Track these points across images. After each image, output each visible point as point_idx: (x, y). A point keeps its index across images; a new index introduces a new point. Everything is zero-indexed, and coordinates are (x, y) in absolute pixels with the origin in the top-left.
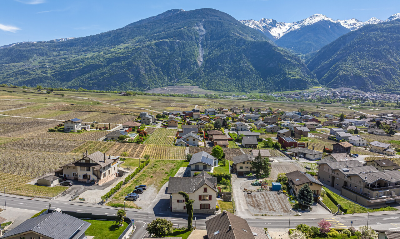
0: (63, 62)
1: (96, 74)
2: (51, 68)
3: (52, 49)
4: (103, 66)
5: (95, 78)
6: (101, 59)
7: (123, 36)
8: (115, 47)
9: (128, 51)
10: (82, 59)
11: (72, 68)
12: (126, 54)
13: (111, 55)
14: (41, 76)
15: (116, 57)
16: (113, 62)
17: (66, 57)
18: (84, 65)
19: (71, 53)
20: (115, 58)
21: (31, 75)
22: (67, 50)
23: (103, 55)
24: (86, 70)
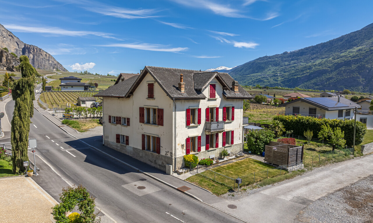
0: (293, 70)
1: (322, 79)
2: (281, 76)
3: (284, 59)
4: (330, 71)
5: (320, 83)
6: (329, 65)
7: (357, 39)
8: (346, 51)
9: (360, 54)
10: (310, 66)
11: (300, 75)
12: (358, 57)
13: (340, 60)
14: (272, 83)
15: (345, 61)
16: (342, 66)
17: (296, 66)
18: (311, 71)
19: (301, 62)
20: (344, 62)
21: (265, 82)
22: (297, 59)
23: (332, 61)
24: (312, 76)
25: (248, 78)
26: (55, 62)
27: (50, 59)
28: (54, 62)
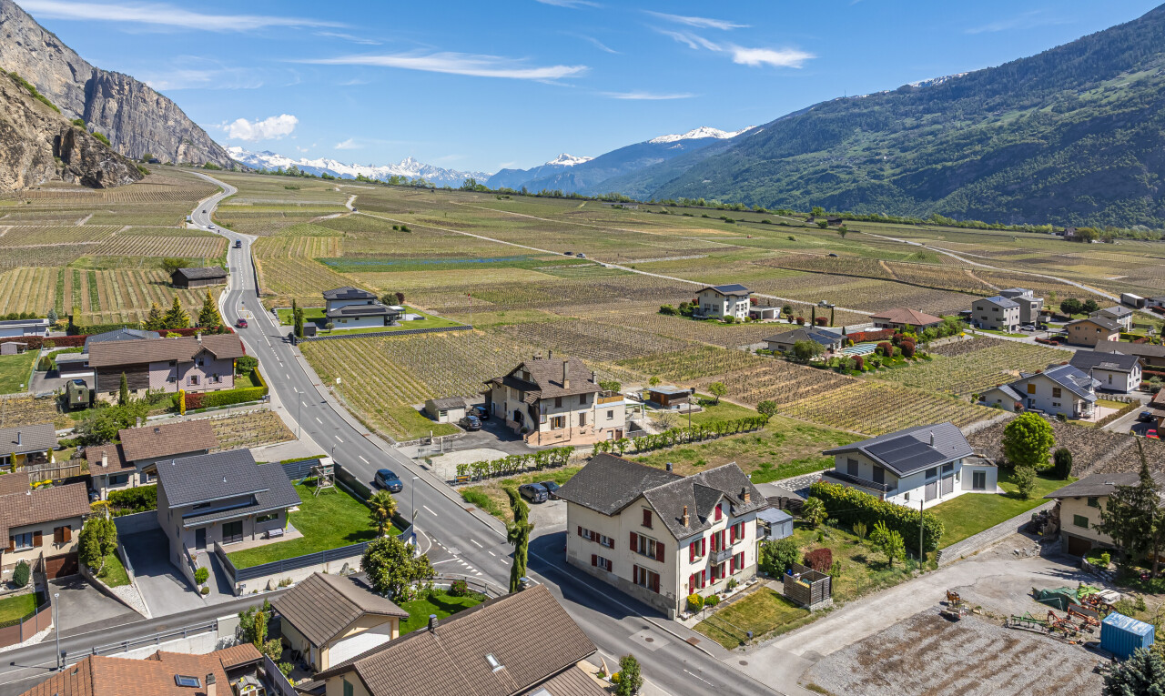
0: (929, 143)
1: (1022, 174)
2: (894, 162)
3: (902, 109)
4: (1047, 149)
5: (1018, 186)
6: (1042, 129)
7: (1130, 48)
8: (1097, 87)
9: (1140, 97)
10: (982, 132)
11: (951, 160)
12: (1135, 104)
13: (1077, 114)
14: (863, 184)
15: (1095, 119)
16: (1083, 134)
17: (939, 130)
18: (987, 149)
19: (954, 117)
20: (1091, 121)
21: (842, 182)
22: (943, 110)
23: (1052, 116)
24: (991, 163)
25: (788, 168)
26: (186, 124)
27: (171, 115)
28: (183, 122)
